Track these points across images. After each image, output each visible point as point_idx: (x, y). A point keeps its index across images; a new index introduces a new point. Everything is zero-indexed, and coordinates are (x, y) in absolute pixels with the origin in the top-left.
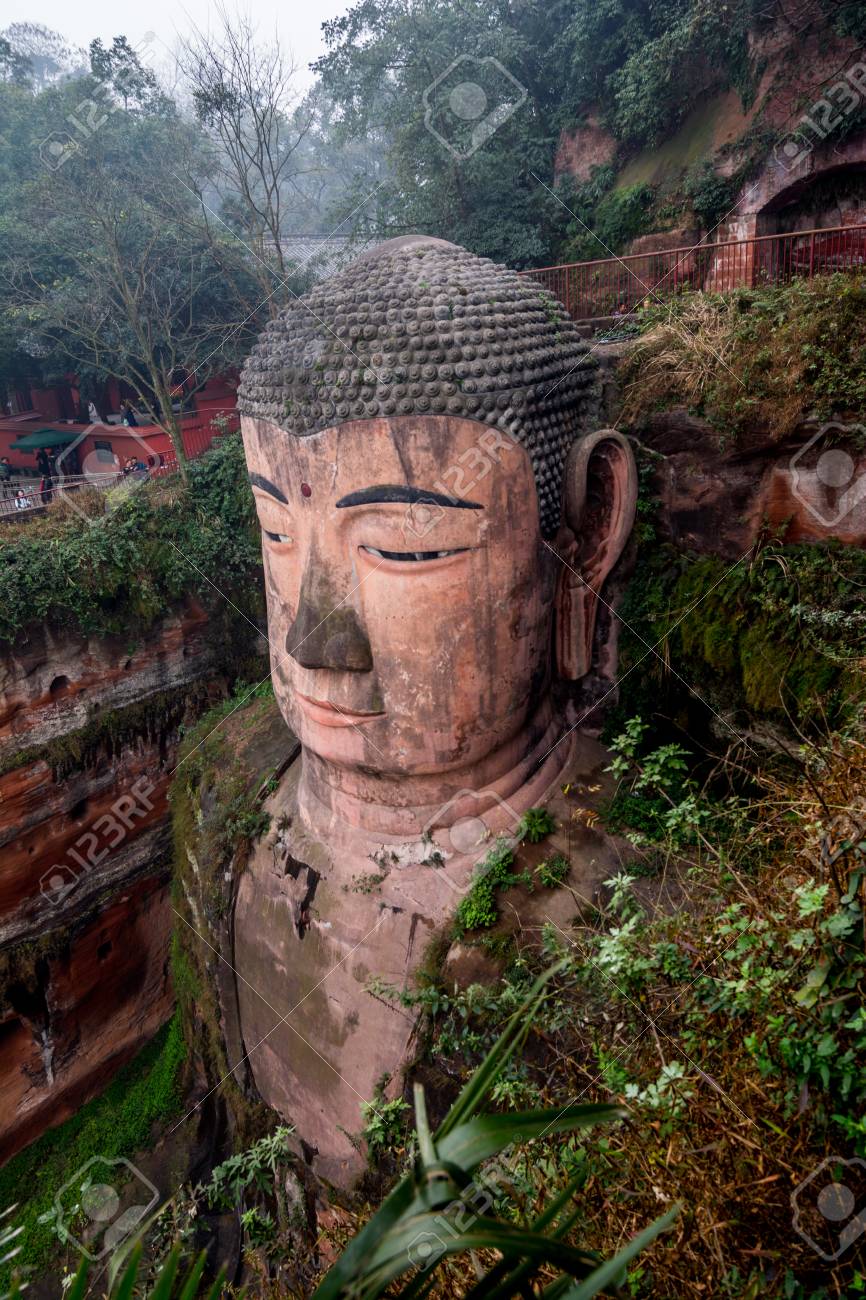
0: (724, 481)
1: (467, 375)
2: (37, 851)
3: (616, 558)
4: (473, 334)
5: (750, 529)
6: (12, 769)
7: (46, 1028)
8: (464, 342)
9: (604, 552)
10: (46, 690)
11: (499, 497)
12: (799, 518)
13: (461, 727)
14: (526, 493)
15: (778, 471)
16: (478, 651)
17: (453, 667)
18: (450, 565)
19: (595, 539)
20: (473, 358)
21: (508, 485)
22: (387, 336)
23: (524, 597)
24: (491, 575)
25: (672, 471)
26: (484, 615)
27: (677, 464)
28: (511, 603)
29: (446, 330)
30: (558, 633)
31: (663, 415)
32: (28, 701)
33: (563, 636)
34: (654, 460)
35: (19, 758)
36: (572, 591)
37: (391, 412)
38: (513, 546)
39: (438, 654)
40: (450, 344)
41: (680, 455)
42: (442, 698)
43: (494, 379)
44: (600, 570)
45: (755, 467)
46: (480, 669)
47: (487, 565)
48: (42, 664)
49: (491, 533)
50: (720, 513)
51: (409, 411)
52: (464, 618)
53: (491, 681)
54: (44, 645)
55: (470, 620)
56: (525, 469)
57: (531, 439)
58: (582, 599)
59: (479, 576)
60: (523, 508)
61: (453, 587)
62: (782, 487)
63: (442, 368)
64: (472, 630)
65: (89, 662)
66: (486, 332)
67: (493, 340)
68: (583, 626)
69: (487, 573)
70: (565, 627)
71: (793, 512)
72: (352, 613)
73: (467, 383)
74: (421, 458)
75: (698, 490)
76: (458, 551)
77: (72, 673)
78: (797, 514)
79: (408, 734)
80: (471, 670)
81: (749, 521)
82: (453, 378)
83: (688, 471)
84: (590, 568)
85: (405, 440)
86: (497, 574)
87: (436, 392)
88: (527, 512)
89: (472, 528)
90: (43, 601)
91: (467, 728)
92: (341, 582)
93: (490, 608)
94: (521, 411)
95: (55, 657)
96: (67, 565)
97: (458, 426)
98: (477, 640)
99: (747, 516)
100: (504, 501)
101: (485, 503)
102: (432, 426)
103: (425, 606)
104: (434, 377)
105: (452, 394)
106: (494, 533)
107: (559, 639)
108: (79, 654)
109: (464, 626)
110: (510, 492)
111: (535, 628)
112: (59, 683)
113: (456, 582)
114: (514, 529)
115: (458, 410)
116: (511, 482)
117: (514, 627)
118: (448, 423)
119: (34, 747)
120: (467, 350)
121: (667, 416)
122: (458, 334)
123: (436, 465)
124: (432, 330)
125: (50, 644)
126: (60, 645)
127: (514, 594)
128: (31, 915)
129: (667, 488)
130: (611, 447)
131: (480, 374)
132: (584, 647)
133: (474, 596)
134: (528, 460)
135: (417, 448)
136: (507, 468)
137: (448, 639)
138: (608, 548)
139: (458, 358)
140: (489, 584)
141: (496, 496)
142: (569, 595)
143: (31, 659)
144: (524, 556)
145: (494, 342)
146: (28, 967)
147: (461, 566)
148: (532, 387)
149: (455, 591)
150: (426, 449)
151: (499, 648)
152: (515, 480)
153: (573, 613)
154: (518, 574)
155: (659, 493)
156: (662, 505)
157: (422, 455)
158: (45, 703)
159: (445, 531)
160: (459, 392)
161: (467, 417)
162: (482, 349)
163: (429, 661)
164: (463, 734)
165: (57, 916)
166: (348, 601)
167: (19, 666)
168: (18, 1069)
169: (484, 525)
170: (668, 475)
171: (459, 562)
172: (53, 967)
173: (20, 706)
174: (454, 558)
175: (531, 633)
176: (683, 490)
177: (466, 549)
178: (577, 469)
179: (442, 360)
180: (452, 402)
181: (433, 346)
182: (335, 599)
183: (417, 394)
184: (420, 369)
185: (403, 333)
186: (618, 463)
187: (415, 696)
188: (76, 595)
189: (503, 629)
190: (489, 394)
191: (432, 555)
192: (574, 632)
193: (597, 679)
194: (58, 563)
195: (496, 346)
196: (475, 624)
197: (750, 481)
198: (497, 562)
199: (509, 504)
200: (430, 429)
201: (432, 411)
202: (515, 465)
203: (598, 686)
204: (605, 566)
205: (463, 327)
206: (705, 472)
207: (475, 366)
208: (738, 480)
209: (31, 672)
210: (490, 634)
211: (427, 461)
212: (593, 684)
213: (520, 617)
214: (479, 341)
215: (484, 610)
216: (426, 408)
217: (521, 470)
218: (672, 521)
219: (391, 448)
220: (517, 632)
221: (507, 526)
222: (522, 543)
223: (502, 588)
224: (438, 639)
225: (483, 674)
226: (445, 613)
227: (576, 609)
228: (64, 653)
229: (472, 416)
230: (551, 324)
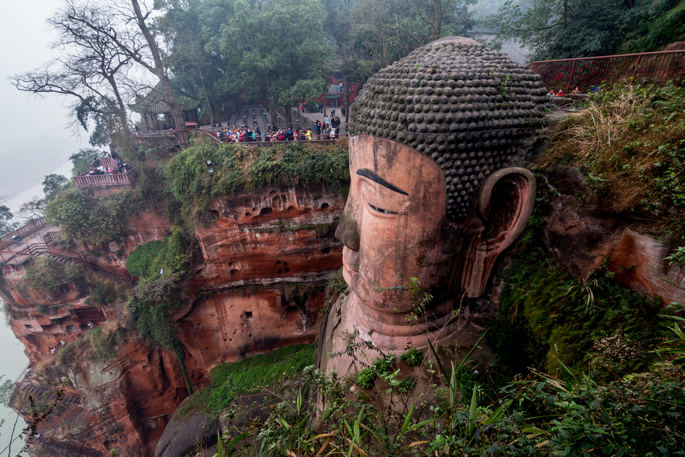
0: (586, 223)
1: (412, 121)
2: (309, 258)
4: (424, 97)
5: (593, 263)
6: (303, 229)
7: (305, 314)
8: (418, 101)
9: (503, 238)
10: (320, 206)
11: (419, 192)
12: (638, 270)
13: (385, 295)
14: (438, 194)
15: (628, 231)
16: (396, 264)
17: (383, 267)
18: (388, 218)
19: (501, 228)
21: (425, 187)
23: (428, 247)
24: (408, 231)
25: (560, 205)
26: (402, 249)
27: (565, 201)
28: (419, 248)
29: (412, 93)
30: (465, 270)
31: (565, 167)
32: (313, 209)
33: (467, 273)
34: (551, 194)
35: (306, 226)
36: (477, 252)
37: (374, 133)
38: (423, 219)
39: (378, 258)
40: (410, 102)
41: (569, 196)
42: (377, 278)
43: (428, 126)
44: (498, 247)
45: (609, 224)
46: (396, 274)
47: (407, 225)
48: (319, 197)
49: (411, 209)
50: (575, 243)
51: (381, 135)
52: (391, 246)
53: (402, 281)
54: (321, 191)
55: (394, 248)
56: (439, 180)
58: (483, 258)
59: (401, 228)
60: (434, 201)
61: (388, 229)
62: (630, 245)
63: (402, 115)
64: (394, 253)
65: (337, 201)
66: (434, 97)
67: (436, 102)
68: (481, 273)
69: (406, 229)
70: (469, 269)
71: (634, 264)
72: (356, 223)
73: (411, 126)
74: (382, 161)
75: (570, 223)
76: (392, 213)
77: (331, 203)
78: (637, 266)
79: (363, 285)
80: (391, 271)
81: (595, 257)
82: (405, 122)
83: (569, 208)
84: (492, 243)
85: (377, 150)
86: (412, 231)
87: (394, 128)
88: (436, 204)
89: (401, 204)
90: (319, 175)
91: (387, 297)
92: (355, 208)
93: (405, 247)
94: (441, 147)
95: (325, 196)
96: (332, 164)
97: (400, 149)
98: (396, 259)
99: (594, 253)
100: (421, 195)
101: (410, 193)
102: (389, 145)
103: (376, 233)
104: (396, 120)
105: (401, 130)
106: (413, 210)
107: (464, 274)
108: (334, 197)
109: (390, 250)
110: (426, 190)
111: (435, 265)
112: (325, 206)
113: (390, 228)
114: (425, 210)
115: (402, 140)
116: (427, 185)
117: (420, 260)
118: (396, 146)
119: (312, 224)
120: (417, 106)
121: (568, 169)
122: (416, 97)
123: (387, 166)
125: (324, 191)
126: (327, 192)
127: (421, 244)
128: (305, 278)
129: (554, 214)
130: (521, 179)
131: (420, 121)
132: (480, 284)
133: (397, 238)
134: (442, 176)
135: (381, 155)
136: (426, 177)
137: (383, 254)
138: (506, 236)
139: (411, 111)
140: (406, 235)
141: (417, 191)
142: (475, 253)
143: (315, 194)
144: (430, 227)
145: (436, 104)
146: (302, 293)
147: (393, 221)
148: (455, 134)
149: (388, 232)
150: (384, 157)
151: (409, 267)
152: (430, 185)
153: (475, 264)
154: (425, 234)
155: (549, 216)
156: (545, 224)
157: (382, 159)
158: (319, 211)
159: (387, 200)
160: (405, 130)
161: (406, 144)
162: (426, 107)
163: (374, 259)
164: (386, 299)
165: (313, 282)
166: (356, 218)
167: (311, 196)
168: (294, 322)
169: (407, 204)
170: (557, 207)
171: (392, 218)
172: (309, 297)
173: (309, 209)
174: (390, 215)
175: (431, 266)
176: (562, 220)
177: (396, 213)
179: (403, 110)
180: (400, 134)
181: (402, 101)
182: (352, 215)
183: (386, 127)
184: (392, 113)
185: (393, 93)
186: (524, 190)
187: (367, 271)
188: (332, 176)
189: (412, 259)
190: (421, 134)
191: (382, 211)
192: (474, 273)
193: (488, 302)
194: (328, 163)
195: (436, 107)
196: (396, 251)
197: (603, 231)
198: (412, 225)
199: (425, 197)
200: (387, 147)
201: (389, 137)
202: (432, 177)
203: (487, 306)
204: (502, 246)
205: (421, 93)
206: (578, 213)
207: (418, 116)
208: (596, 228)
209: (315, 199)
210: (404, 259)
211: (383, 163)
212: (485, 303)
213: (424, 257)
214: (427, 102)
215: (402, 246)
216: (388, 135)
217: (436, 181)
218: (549, 236)
219: (372, 152)
220: (421, 263)
221: (421, 208)
222: (430, 219)
223: (414, 239)
224: (378, 251)
225: (397, 276)
226: (383, 241)
227: (478, 262)
228: (328, 196)
229: (409, 144)
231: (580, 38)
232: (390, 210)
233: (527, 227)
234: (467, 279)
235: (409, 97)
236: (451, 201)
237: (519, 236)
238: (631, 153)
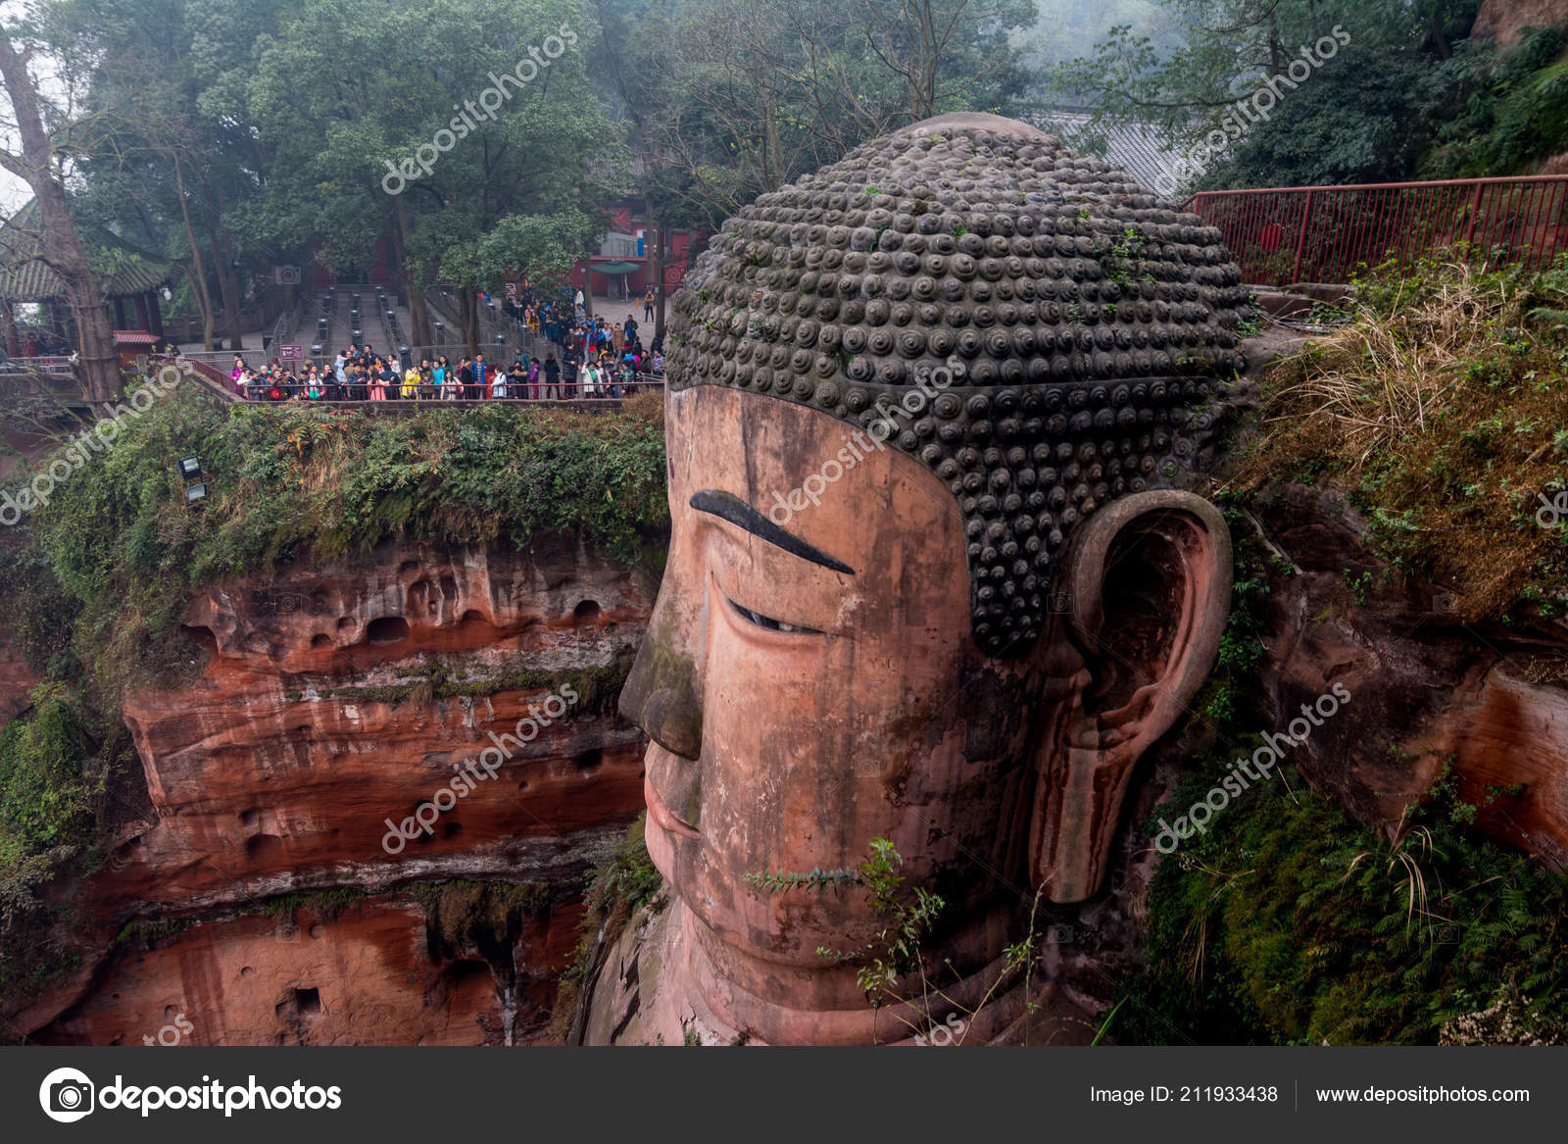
0: (1381, 656)
1: (860, 348)
2: (530, 788)
3: (1167, 725)
4: (894, 281)
5: (1413, 777)
6: (512, 688)
7: (511, 986)
8: (875, 292)
9: (1145, 706)
10: (569, 611)
11: (886, 563)
12: (1540, 796)
13: (786, 905)
14: (945, 569)
15: (1500, 678)
16: (820, 798)
17: (779, 810)
18: (794, 648)
19: (1140, 675)
20: (880, 321)
21: (905, 547)
22: (781, 264)
23: (921, 740)
24: (857, 687)
25: (1303, 603)
26: (838, 748)
27: (1315, 592)
28: (892, 742)
29: (857, 268)
30: (1037, 814)
31: (1308, 490)
32: (545, 619)
33: (1044, 822)
34: (1275, 570)
35: (520, 679)
36: (1073, 751)
37: (745, 383)
38: (902, 650)
39: (761, 778)
40: (852, 292)
41: (1327, 576)
42: (760, 849)
43: (908, 364)
44: (1133, 736)
45: (1445, 657)
46: (824, 833)
47: (851, 668)
48: (568, 581)
49: (864, 618)
50: (1357, 719)
51: (765, 388)
52: (803, 740)
53: (841, 854)
54: (575, 561)
55: (812, 746)
56: (946, 529)
57: (972, 479)
58: (1092, 772)
59: (836, 680)
60: (934, 593)
61: (794, 684)
62: (1509, 719)
63: (827, 329)
64: (813, 764)
65: (628, 594)
66: (922, 281)
67: (928, 296)
68: (1088, 820)
69: (850, 681)
70: (1051, 808)
71: (1527, 778)
72: (689, 666)
73: (857, 363)
74: (770, 468)
75: (1335, 657)
76: (807, 630)
77: (606, 602)
78: (1536, 784)
79: (715, 875)
80: (806, 824)
81: (1416, 758)
82: (837, 350)
83: (1328, 612)
84: (1116, 723)
85: (755, 434)
86: (868, 688)
87: (805, 367)
88: (940, 602)
89: (831, 602)
90: (568, 510)
91: (795, 912)
92: (686, 615)
93: (849, 739)
94: (948, 429)
95: (587, 577)
96: (609, 476)
97: (827, 430)
98: (821, 783)
99: (1413, 747)
100: (895, 572)
101: (860, 566)
102: (790, 419)
103: (754, 698)
104: (811, 343)
105: (827, 374)
106: (869, 619)
107: (1036, 825)
108: (617, 580)
109: (801, 752)
110: (909, 559)
111: (944, 797)
112: (586, 609)
113: (798, 678)
114: (908, 622)
115: (830, 404)
116: (912, 544)
117: (898, 782)
118: (812, 420)
119: (541, 672)
120: (873, 306)
121: (1314, 496)
122: (870, 278)
123: (785, 483)
124: (836, 265)
125: (583, 560)
126: (595, 565)
127: (899, 729)
128: (513, 856)
129: (1289, 630)
130: (1185, 526)
131: (885, 350)
132: (1086, 854)
133: (824, 712)
134: (956, 516)
135: (766, 450)
136: (906, 517)
137: (777, 764)
138: (1157, 701)
139: (856, 318)
140: (851, 700)
141: (880, 561)
142: (1066, 757)
143: (554, 572)
144: (926, 675)
145: (930, 300)
146: (501, 913)
147: (809, 656)
148: (988, 389)
149: (792, 692)
150: (777, 455)
151: (862, 809)
152: (921, 542)
153: (1068, 790)
154: (911, 699)
155: (1273, 635)
156: (1266, 659)
157: (771, 461)
158: (565, 625)
159: (789, 591)
160: (839, 376)
161: (843, 417)
162: (899, 309)
163: (750, 784)
164: (790, 919)
165: (542, 869)
166: (689, 649)
167: (539, 576)
168: (473, 1016)
169: (852, 601)
170: (1296, 608)
171: (806, 648)
172: (528, 924)
173: (534, 621)
174: (799, 639)
175: (933, 803)
176: (1312, 647)
177: (818, 632)
178: (1086, 549)
179: (831, 316)
180: (824, 388)
181: (828, 291)
182: (676, 637)
183: (783, 363)
184: (798, 323)
185: (800, 264)
186: (1197, 558)
187: (728, 827)
188: (609, 515)
190: (888, 387)
191: (772, 624)
192: (1067, 822)
193: (1116, 916)
194: (600, 471)
195: (928, 309)
196: (821, 755)
197: (1431, 678)
198: (870, 669)
199: (905, 580)
200: (786, 424)
201: (792, 396)
202: (924, 517)
203: (1114, 928)
204: (1146, 731)
205: (884, 268)
206: (1356, 625)
207: (877, 335)
208: (1410, 670)
209: (554, 586)
210: (847, 782)
211: (775, 474)
212: (1104, 920)
213: (909, 771)
214: (902, 296)
215: (838, 738)
216: (786, 389)
217: (937, 529)
218: (1280, 696)
219: (739, 439)
220: (900, 793)
221: (895, 614)
222: (924, 650)
223: (875, 713)
224: (763, 755)
225: (826, 840)
226: (777, 722)
227: (1077, 784)
228: (598, 576)
229: (853, 417)
230: (1109, 284)
231: (1319, 132)
232: (798, 620)
233: (1215, 672)
234: (1048, 840)
235: (848, 278)
236: (985, 591)
237: (1196, 699)
238: (1483, 451)
